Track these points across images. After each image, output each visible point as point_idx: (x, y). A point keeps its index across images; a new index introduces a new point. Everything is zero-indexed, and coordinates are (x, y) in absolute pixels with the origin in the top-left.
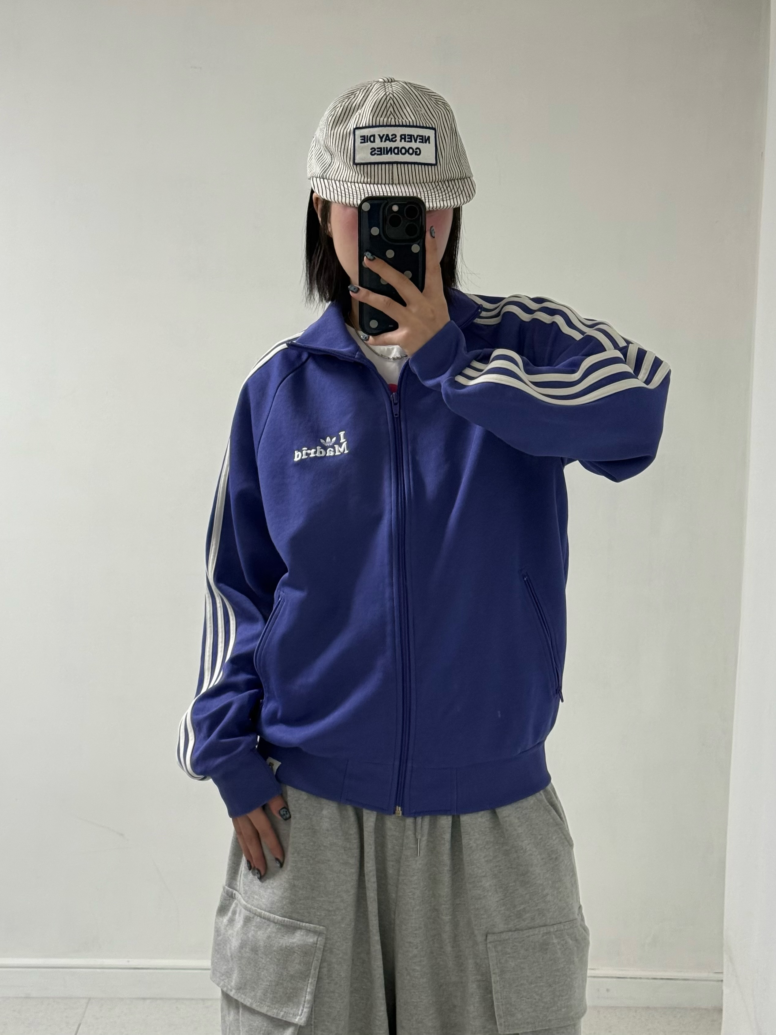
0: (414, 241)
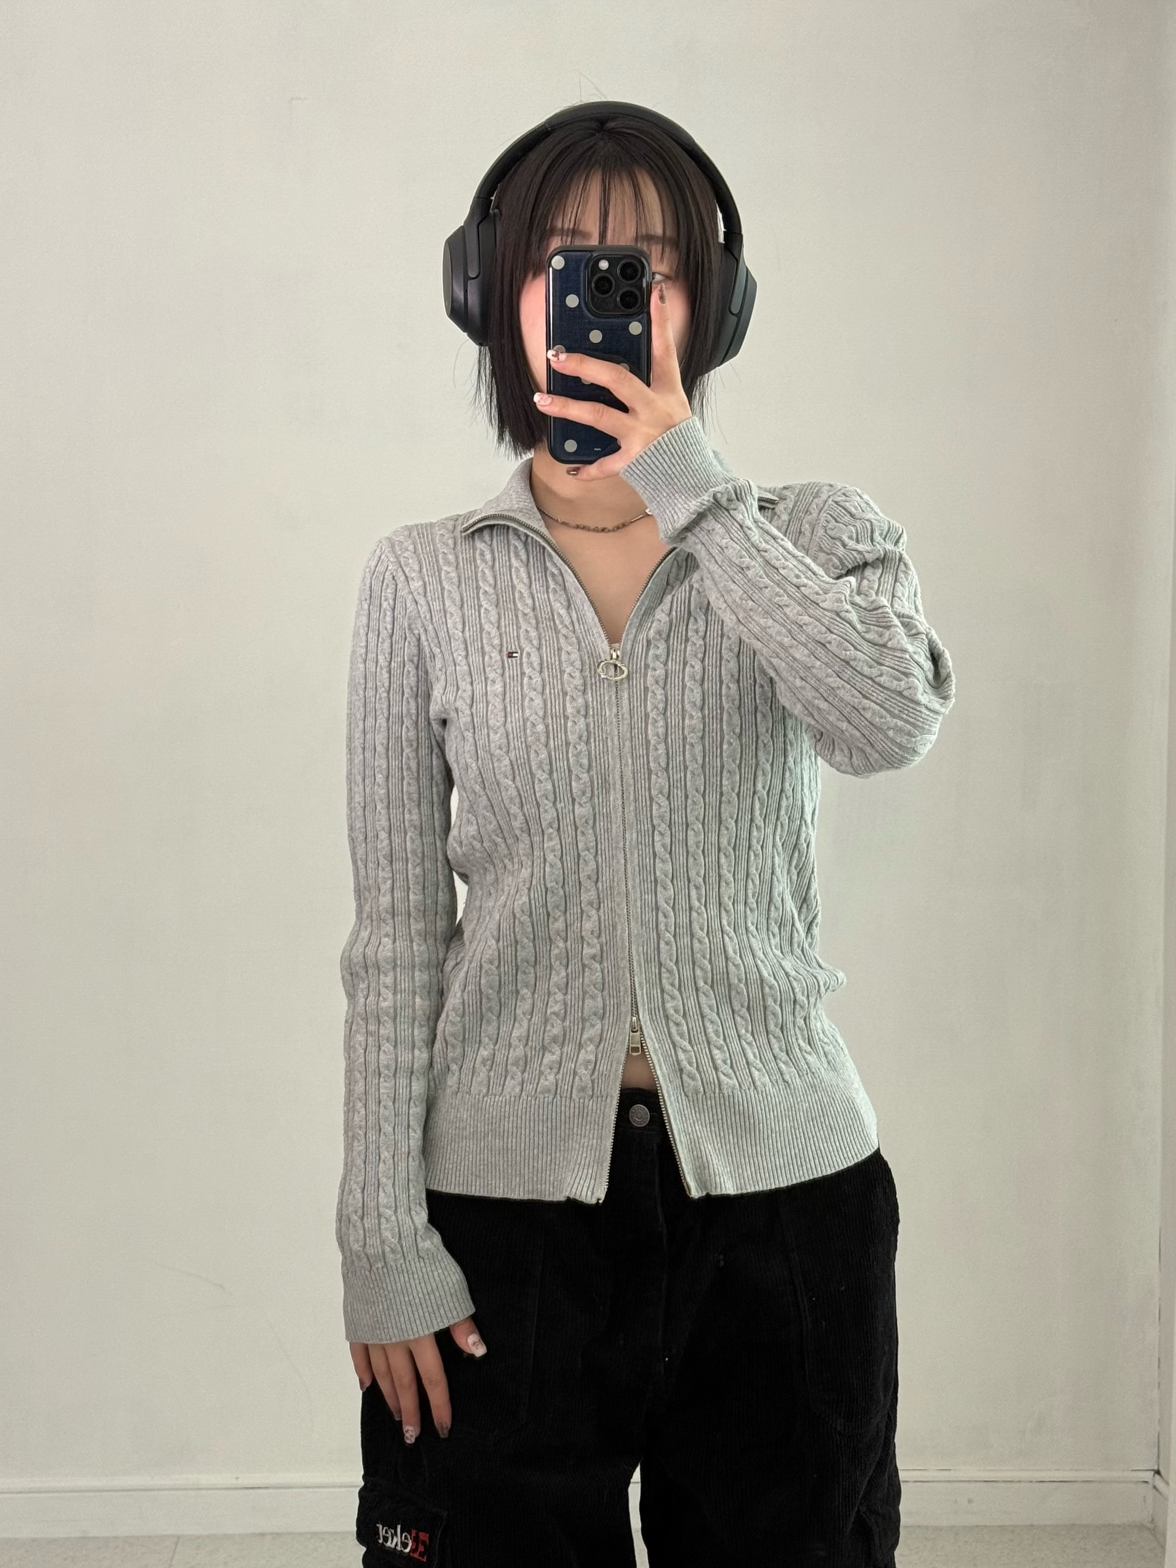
0: (633, 316)
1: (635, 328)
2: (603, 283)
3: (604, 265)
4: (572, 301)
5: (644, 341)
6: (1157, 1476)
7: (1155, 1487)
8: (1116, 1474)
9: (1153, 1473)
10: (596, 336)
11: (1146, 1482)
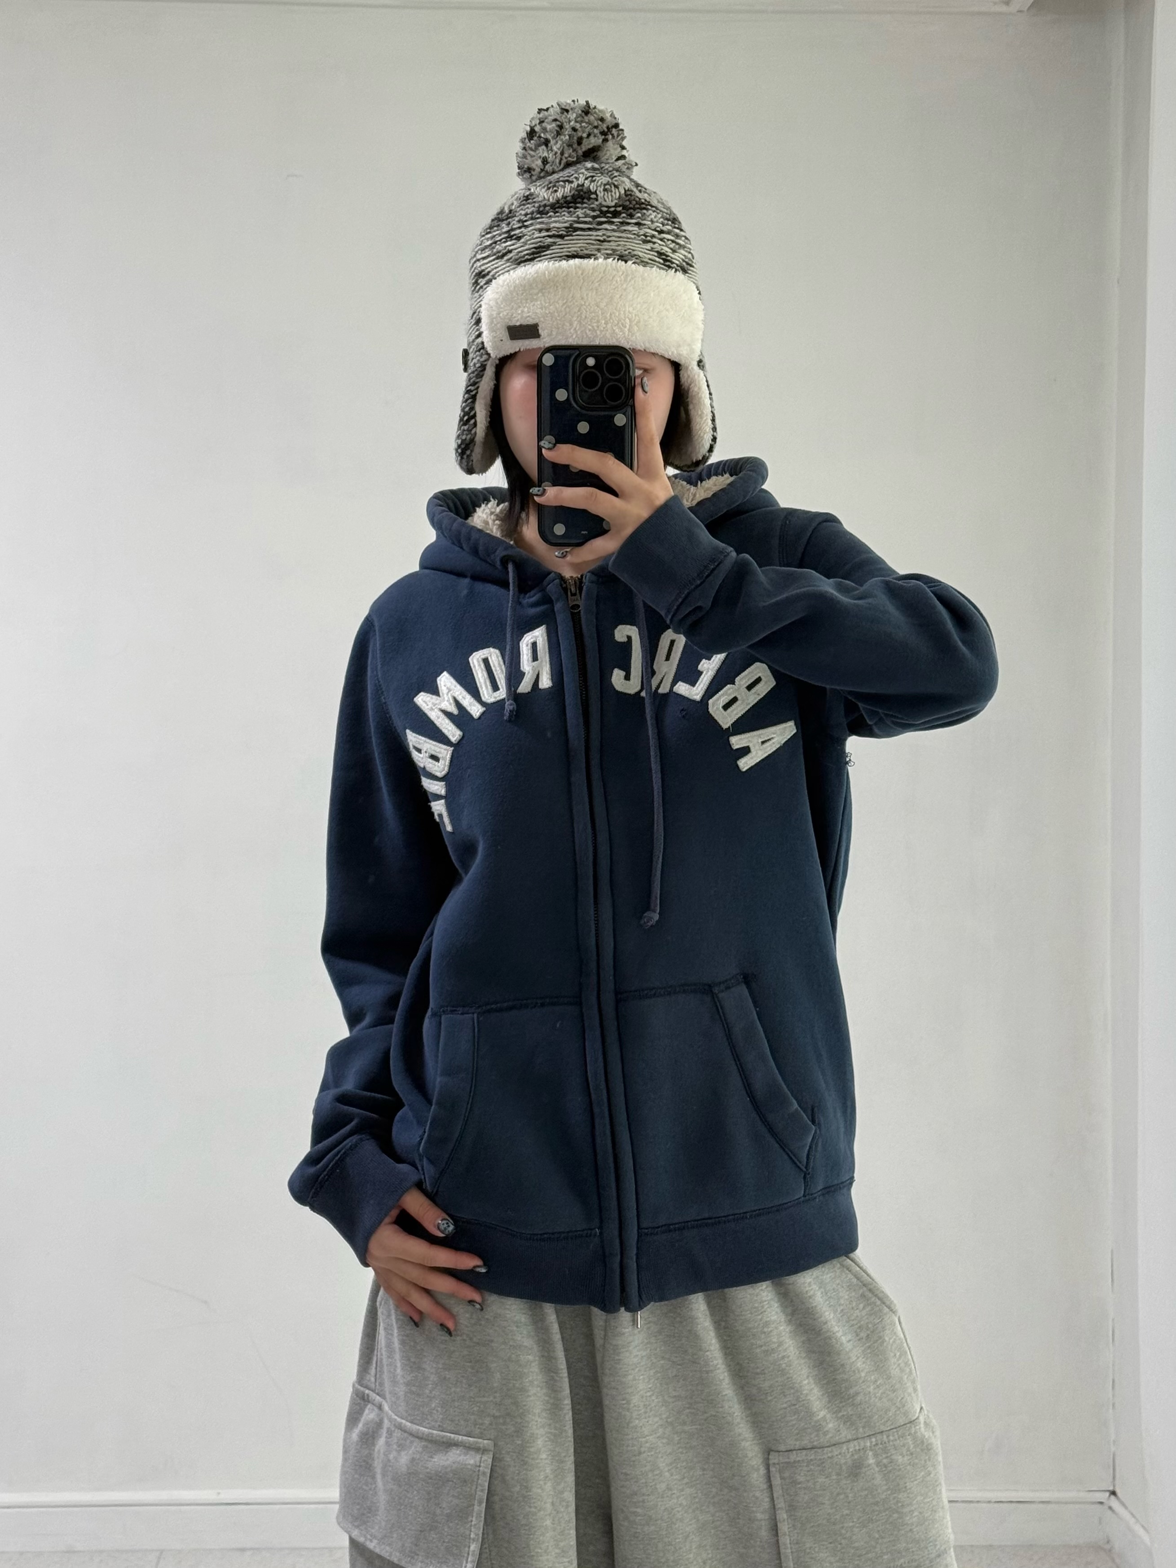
0: (618, 409)
1: (620, 420)
2: (589, 378)
3: (591, 362)
4: (561, 395)
5: (628, 431)
6: (1113, 1497)
7: (1110, 1508)
8: (1071, 1495)
9: (1107, 1494)
10: (583, 427)
11: (1101, 1503)
